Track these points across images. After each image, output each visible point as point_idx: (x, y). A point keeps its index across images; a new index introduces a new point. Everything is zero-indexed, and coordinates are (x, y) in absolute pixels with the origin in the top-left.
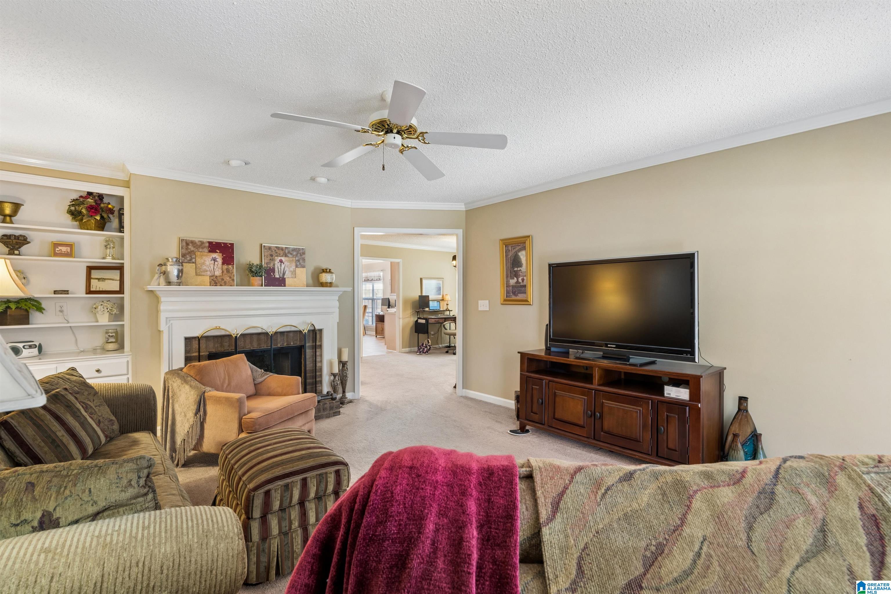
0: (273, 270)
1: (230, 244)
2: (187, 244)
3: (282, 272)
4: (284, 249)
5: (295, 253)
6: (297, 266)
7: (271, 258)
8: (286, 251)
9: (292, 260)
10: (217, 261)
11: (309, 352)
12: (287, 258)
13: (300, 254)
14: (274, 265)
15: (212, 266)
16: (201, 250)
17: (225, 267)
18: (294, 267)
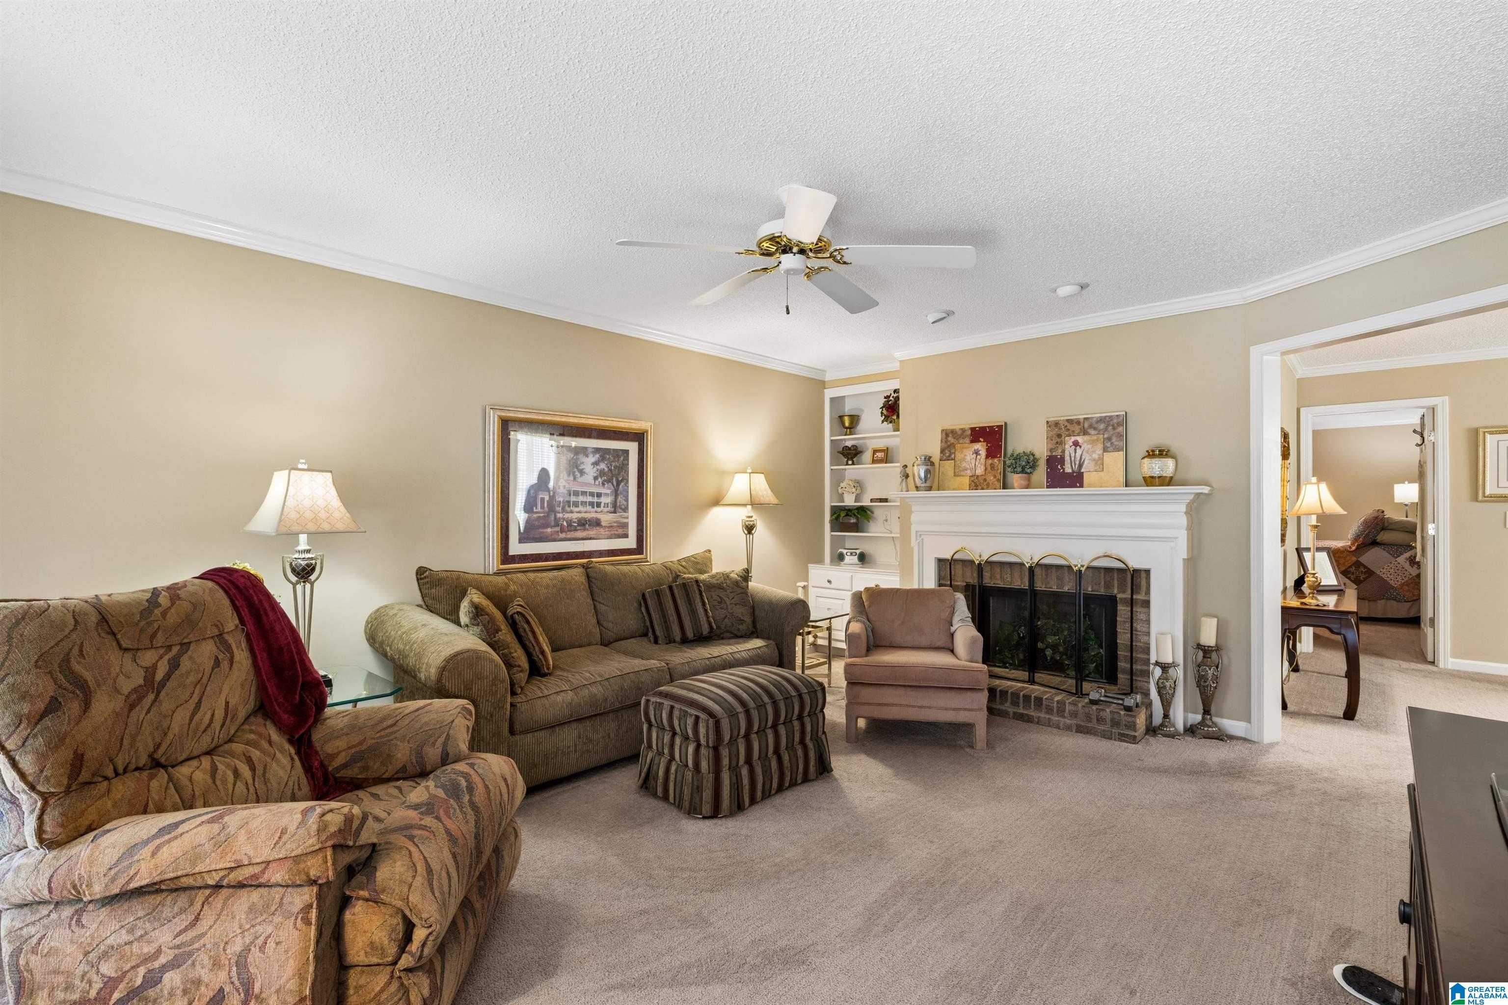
0: (1062, 461)
1: (997, 426)
2: (947, 435)
3: (1077, 463)
4: (1082, 421)
5: (1102, 426)
6: (1105, 450)
7: (1059, 440)
8: (1086, 425)
9: (1097, 440)
10: (979, 454)
11: (1123, 611)
12: (1086, 438)
13: (1113, 425)
14: (1063, 451)
15: (973, 461)
16: (961, 441)
17: (990, 461)
18: (1099, 451)
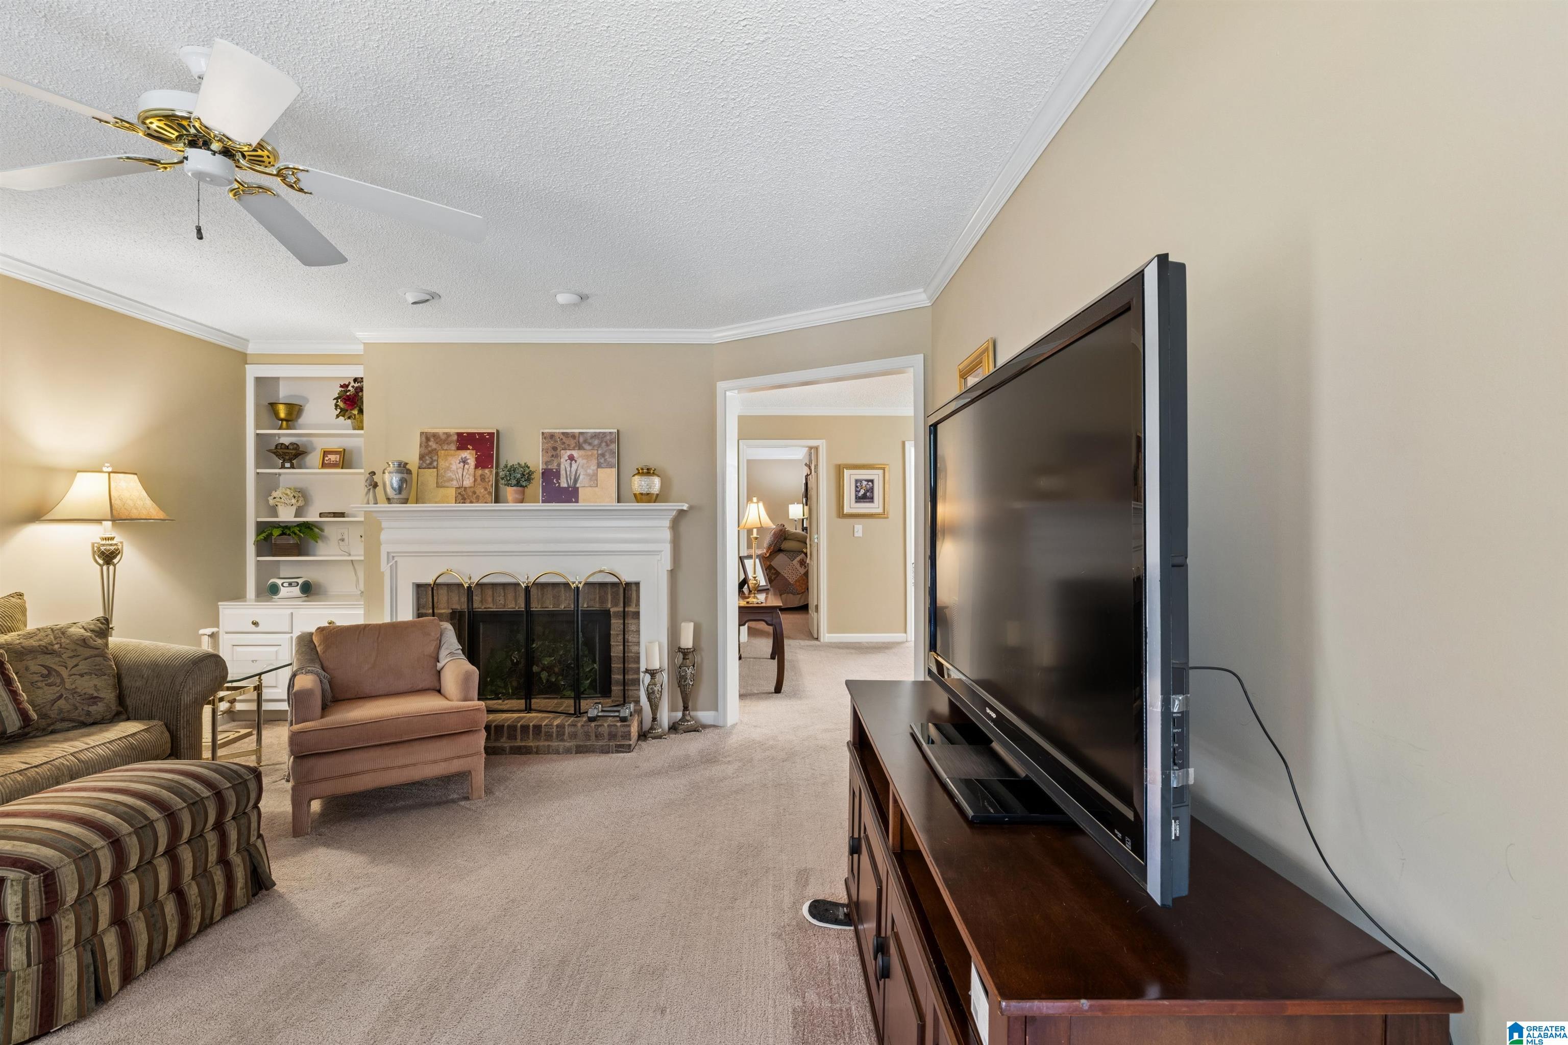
0: (557, 474)
1: (489, 434)
2: (428, 439)
3: (573, 477)
4: (577, 435)
5: (596, 442)
6: (599, 466)
7: (554, 453)
8: (581, 440)
9: (592, 455)
10: (468, 464)
11: (616, 623)
12: (582, 452)
13: (606, 442)
14: (559, 465)
15: (460, 471)
16: (445, 448)
17: (479, 472)
18: (594, 467)
